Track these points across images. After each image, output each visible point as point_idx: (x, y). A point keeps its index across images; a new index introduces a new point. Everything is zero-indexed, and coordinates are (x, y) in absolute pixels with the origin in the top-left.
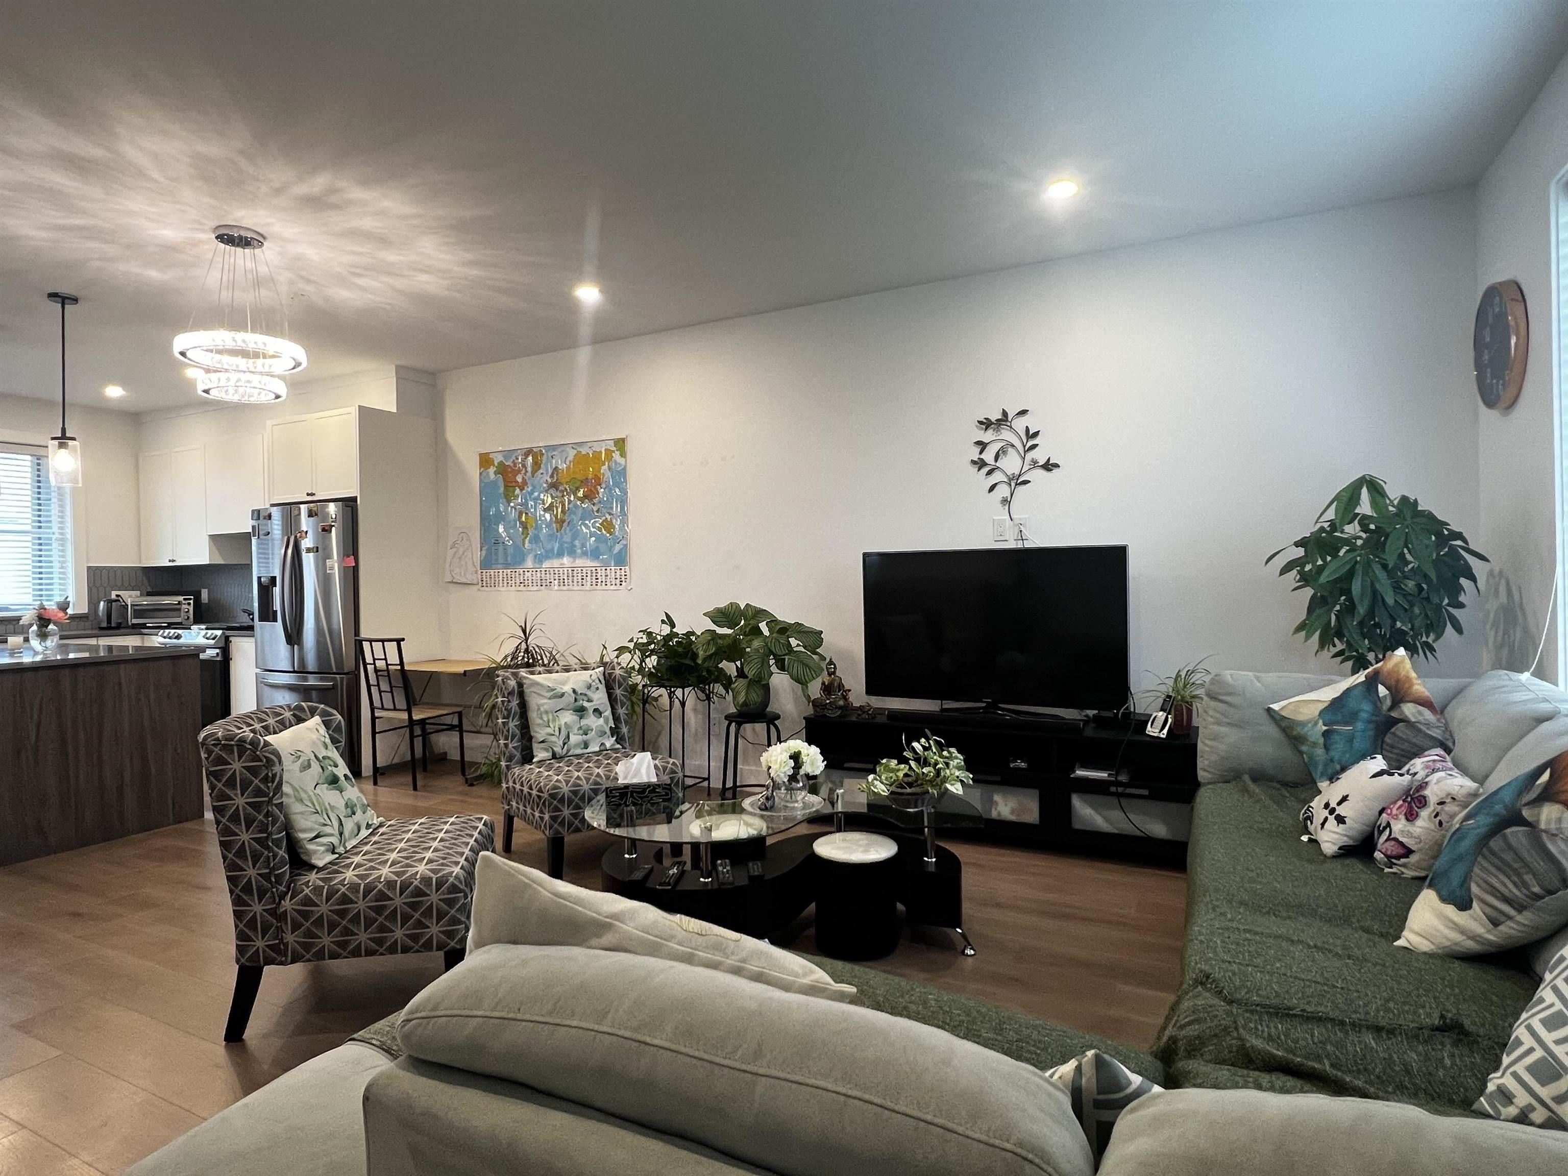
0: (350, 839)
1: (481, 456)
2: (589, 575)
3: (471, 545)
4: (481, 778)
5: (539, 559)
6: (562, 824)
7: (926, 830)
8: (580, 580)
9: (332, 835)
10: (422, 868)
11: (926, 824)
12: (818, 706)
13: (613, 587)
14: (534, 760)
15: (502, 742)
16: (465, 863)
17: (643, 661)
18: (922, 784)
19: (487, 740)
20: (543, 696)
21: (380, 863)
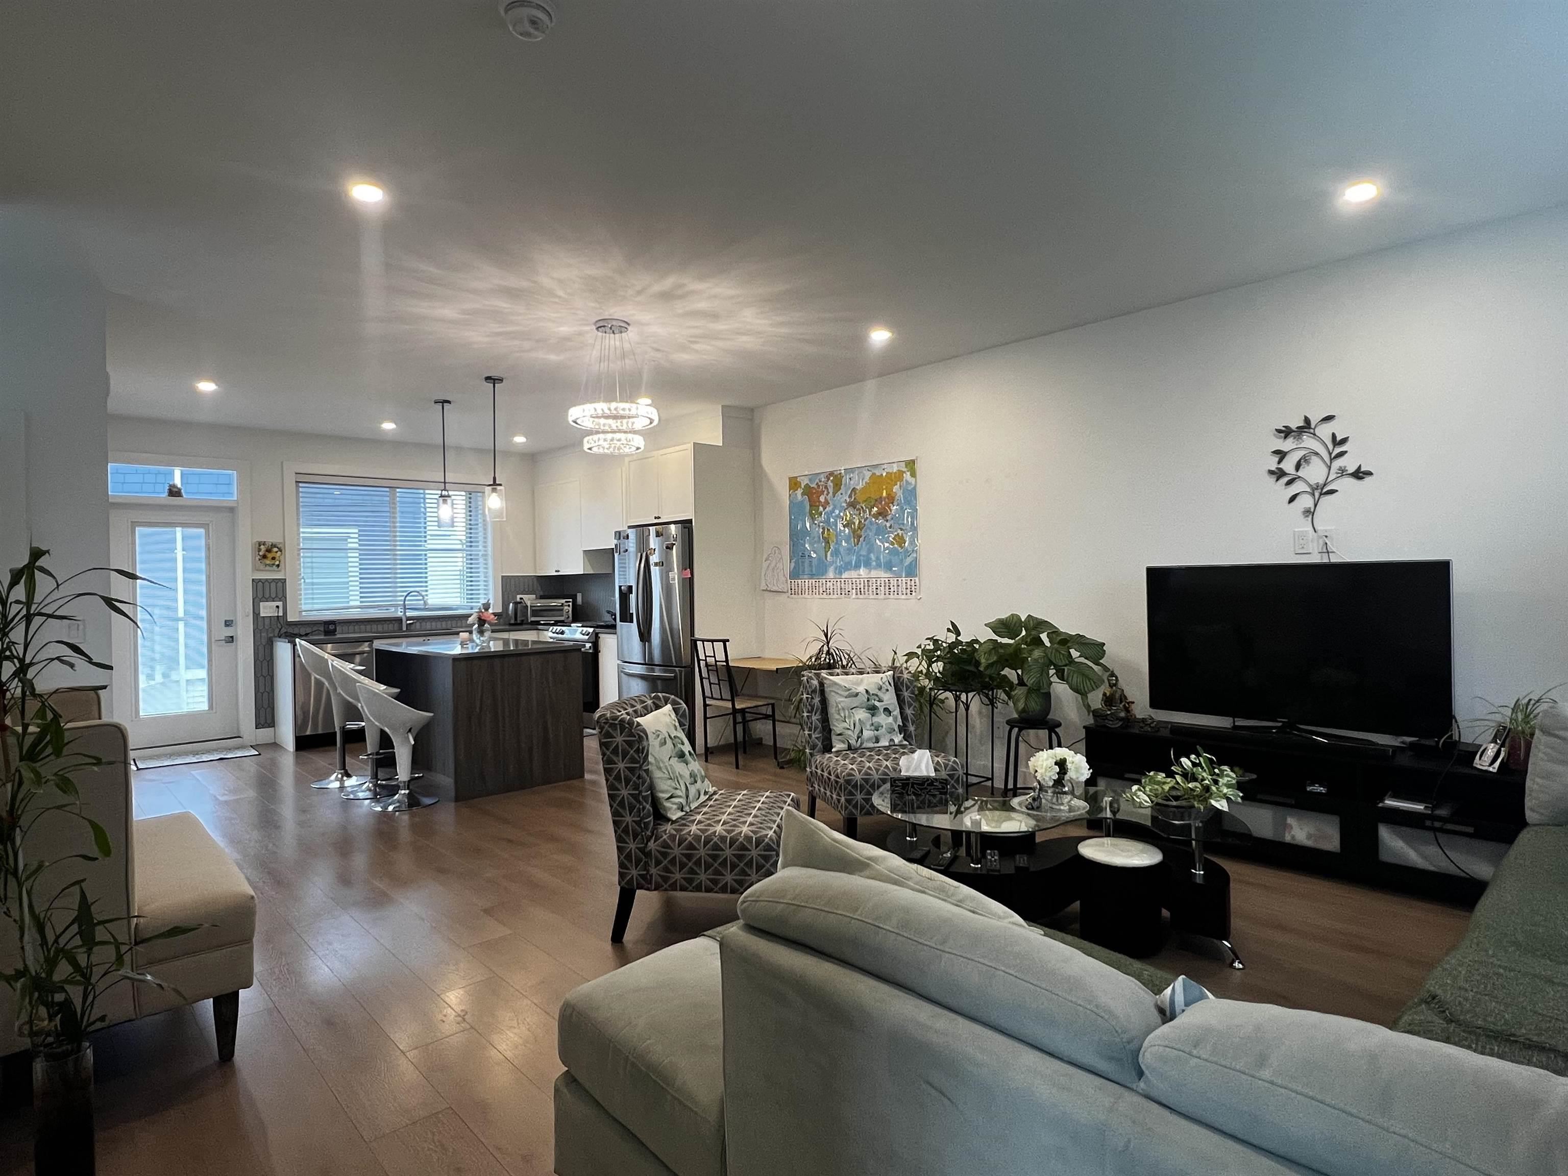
0: (693, 801)
1: (791, 479)
2: (883, 585)
3: (782, 558)
4: (790, 762)
5: (840, 571)
6: (855, 806)
7: (1194, 842)
8: (875, 590)
9: (680, 797)
10: (745, 829)
11: (1193, 836)
12: (1098, 716)
13: (903, 597)
14: (833, 750)
15: (807, 732)
16: (777, 829)
17: (929, 665)
18: (1189, 798)
19: (795, 729)
20: (841, 695)
21: (715, 822)
